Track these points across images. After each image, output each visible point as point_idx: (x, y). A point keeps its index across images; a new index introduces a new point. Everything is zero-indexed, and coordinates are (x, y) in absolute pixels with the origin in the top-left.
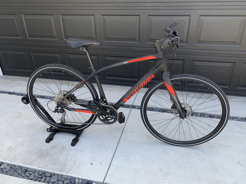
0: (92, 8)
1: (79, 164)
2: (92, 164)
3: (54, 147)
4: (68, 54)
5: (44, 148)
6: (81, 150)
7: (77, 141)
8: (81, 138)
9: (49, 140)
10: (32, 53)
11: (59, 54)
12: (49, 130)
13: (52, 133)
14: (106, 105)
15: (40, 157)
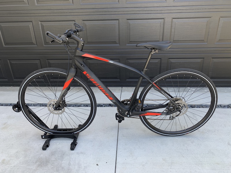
0: (72, 14)
1: (84, 166)
2: (97, 165)
3: (53, 154)
4: (48, 60)
5: (42, 156)
6: (82, 153)
7: (76, 145)
8: (79, 141)
9: (46, 147)
10: (8, 61)
11: (39, 60)
12: (43, 137)
13: (47, 139)
15: (40, 166)
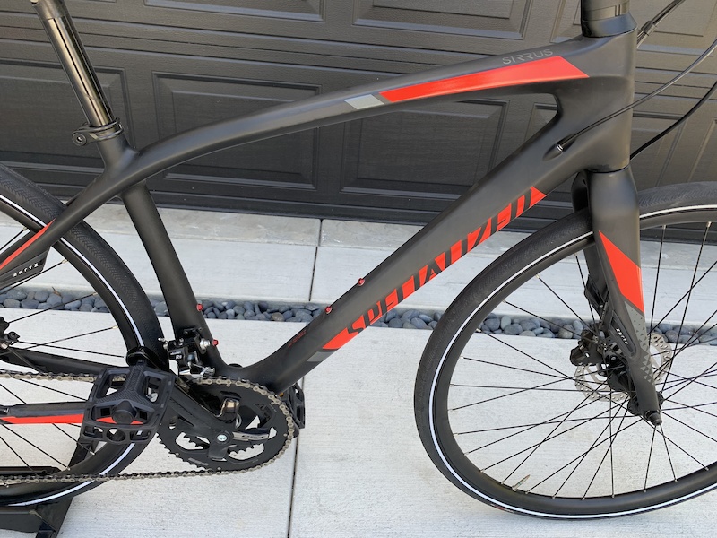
14: (215, 376)
